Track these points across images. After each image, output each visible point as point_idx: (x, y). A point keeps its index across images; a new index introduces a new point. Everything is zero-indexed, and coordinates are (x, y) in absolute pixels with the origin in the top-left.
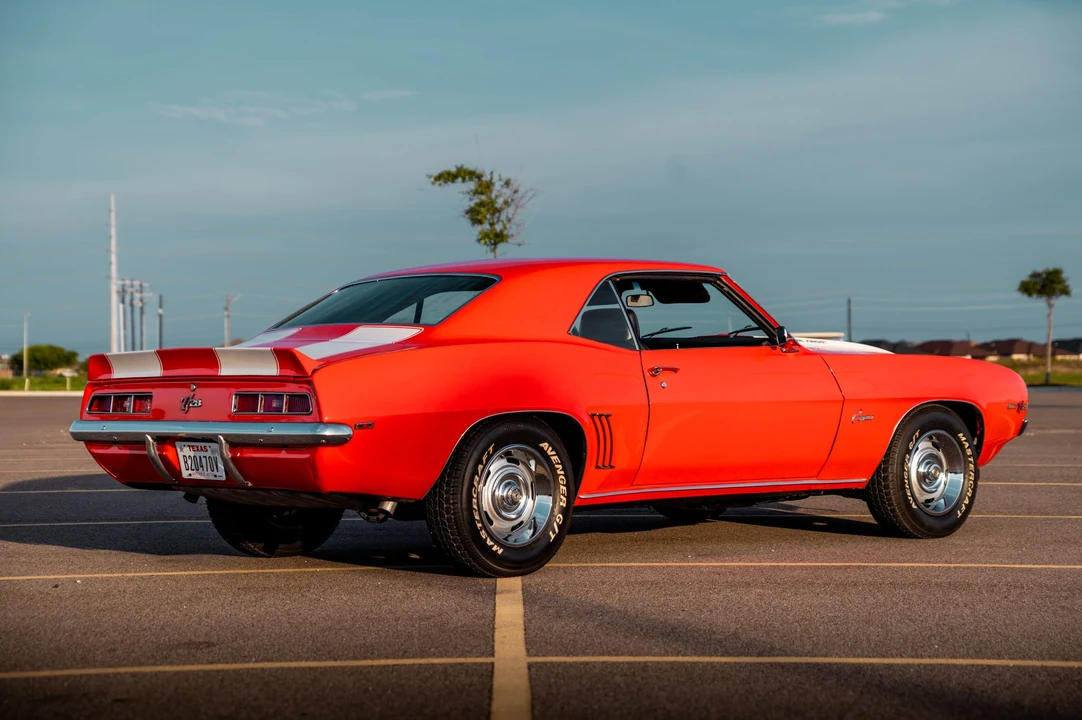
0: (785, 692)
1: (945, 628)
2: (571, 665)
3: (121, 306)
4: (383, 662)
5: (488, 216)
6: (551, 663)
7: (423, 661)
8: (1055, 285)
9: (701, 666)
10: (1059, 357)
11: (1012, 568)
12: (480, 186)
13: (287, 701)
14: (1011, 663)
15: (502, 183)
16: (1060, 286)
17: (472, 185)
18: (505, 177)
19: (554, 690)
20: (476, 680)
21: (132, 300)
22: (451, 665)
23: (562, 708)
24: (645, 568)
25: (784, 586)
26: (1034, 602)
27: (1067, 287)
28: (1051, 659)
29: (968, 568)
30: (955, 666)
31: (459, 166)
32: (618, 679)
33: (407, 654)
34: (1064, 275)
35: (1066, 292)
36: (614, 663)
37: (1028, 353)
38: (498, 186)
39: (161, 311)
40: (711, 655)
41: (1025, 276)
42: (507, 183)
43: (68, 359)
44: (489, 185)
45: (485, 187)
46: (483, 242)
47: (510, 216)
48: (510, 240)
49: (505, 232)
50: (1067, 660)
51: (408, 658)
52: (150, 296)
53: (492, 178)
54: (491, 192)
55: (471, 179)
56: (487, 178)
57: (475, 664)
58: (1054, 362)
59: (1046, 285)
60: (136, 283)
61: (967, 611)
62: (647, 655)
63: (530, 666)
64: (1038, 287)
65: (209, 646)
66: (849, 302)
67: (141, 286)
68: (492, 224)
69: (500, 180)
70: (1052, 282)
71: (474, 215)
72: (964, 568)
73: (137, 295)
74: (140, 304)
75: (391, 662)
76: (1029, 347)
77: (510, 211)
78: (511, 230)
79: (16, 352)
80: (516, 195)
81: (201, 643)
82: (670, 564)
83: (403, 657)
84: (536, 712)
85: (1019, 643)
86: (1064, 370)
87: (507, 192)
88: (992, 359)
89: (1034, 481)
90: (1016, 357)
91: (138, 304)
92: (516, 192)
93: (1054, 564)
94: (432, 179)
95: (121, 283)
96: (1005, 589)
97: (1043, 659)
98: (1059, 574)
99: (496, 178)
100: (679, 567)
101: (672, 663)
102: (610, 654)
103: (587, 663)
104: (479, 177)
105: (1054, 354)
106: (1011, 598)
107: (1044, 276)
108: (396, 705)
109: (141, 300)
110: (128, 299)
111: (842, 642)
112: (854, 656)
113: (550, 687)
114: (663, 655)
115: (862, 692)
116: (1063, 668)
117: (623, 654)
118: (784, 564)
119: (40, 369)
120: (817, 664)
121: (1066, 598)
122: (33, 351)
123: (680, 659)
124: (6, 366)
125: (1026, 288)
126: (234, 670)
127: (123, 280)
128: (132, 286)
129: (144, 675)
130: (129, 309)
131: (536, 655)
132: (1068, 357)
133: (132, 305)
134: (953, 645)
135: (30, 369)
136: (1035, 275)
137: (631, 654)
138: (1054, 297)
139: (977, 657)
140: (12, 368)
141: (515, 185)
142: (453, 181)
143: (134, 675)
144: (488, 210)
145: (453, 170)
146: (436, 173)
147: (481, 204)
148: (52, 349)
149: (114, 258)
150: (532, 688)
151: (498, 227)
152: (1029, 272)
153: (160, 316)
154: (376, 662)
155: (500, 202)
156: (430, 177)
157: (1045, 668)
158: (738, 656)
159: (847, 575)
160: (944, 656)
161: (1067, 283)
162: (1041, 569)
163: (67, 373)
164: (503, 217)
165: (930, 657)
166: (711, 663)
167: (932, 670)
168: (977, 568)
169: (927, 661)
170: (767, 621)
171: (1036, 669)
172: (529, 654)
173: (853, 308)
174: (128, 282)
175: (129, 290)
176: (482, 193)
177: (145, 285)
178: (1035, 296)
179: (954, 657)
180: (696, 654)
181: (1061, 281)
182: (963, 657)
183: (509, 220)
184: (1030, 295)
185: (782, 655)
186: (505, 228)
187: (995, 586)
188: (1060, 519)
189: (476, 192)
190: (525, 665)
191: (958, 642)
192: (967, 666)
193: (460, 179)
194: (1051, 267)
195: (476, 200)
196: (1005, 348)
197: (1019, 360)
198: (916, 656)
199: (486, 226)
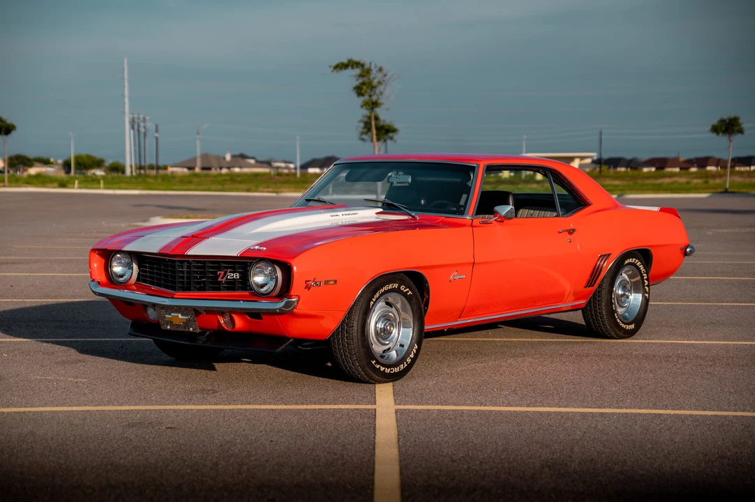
0: (541, 432)
1: (637, 387)
2: (420, 411)
3: (132, 131)
4: (313, 407)
5: (368, 91)
6: (409, 410)
7: (336, 407)
8: (734, 128)
9: (494, 413)
10: (737, 169)
11: (682, 344)
12: (363, 72)
13: (262, 432)
14: (672, 412)
15: (377, 69)
16: (736, 128)
17: (357, 71)
18: (379, 65)
19: (410, 429)
20: (366, 420)
21: (139, 126)
22: (352, 410)
23: (415, 441)
24: (463, 341)
25: (546, 357)
26: (692, 368)
27: (742, 128)
28: (696, 409)
29: (656, 343)
30: (640, 414)
31: (349, 58)
32: (447, 421)
33: (326, 402)
34: (741, 121)
35: (741, 131)
36: (444, 410)
37: (717, 166)
38: (374, 71)
39: (156, 135)
40: (500, 406)
41: (715, 121)
42: (380, 70)
43: (99, 164)
44: (369, 71)
45: (366, 72)
46: (364, 107)
47: (382, 90)
48: (382, 107)
49: (379, 101)
50: (705, 410)
51: (327, 404)
52: (150, 125)
53: (370, 66)
54: (370, 75)
55: (357, 67)
56: (367, 66)
57: (365, 409)
58: (733, 173)
59: (729, 127)
60: (141, 117)
61: (651, 375)
62: (463, 405)
63: (397, 411)
64: (723, 128)
65: (214, 393)
66: (601, 133)
67: (144, 119)
68: (370, 96)
69: (376, 67)
70: (733, 125)
71: (359, 90)
72: (653, 343)
73: (142, 124)
74: (143, 130)
75: (317, 407)
76: (718, 162)
77: (381, 88)
78: (382, 100)
79: (66, 158)
80: (387, 77)
81: (209, 391)
82: (478, 339)
83: (324, 404)
84: (400, 443)
85: (679, 398)
86: (738, 179)
87: (380, 76)
88: (693, 170)
89: (705, 276)
90: (709, 168)
91: (142, 130)
92: (385, 75)
93: (708, 340)
94: (332, 69)
95: (131, 116)
96: (675, 360)
97: (691, 410)
98: (708, 348)
99: (373, 67)
100: (484, 341)
101: (478, 411)
102: (442, 404)
103: (429, 410)
104: (362, 66)
105: (732, 167)
106: (679, 366)
107: (728, 121)
108: (322, 436)
109: (145, 127)
110: (136, 127)
111: (576, 397)
112: (583, 407)
113: (408, 426)
114: (473, 405)
115: (585, 433)
116: (701, 416)
117: (449, 404)
118: (546, 340)
119: (81, 169)
120: (561, 413)
121: (711, 366)
122: (77, 158)
123: (483, 408)
124: (60, 167)
125: (715, 129)
126: (230, 410)
127: (133, 114)
128: (138, 118)
129: (180, 411)
130: (137, 133)
131: (399, 404)
132: (742, 169)
133: (139, 131)
134: (641, 400)
135: (76, 168)
136: (722, 121)
137: (454, 404)
138: (733, 135)
139: (654, 409)
140: (64, 168)
141: (385, 71)
142: (345, 68)
143: (175, 411)
144: (368, 87)
145: (345, 61)
146: (334, 64)
147: (363, 84)
148: (89, 157)
149: (127, 100)
150: (398, 427)
151: (374, 98)
152: (718, 119)
153: (157, 138)
154: (309, 407)
155: (375, 82)
156: (330, 67)
157: (691, 416)
158: (516, 406)
159: (583, 349)
160: (634, 408)
161: (742, 126)
162: (699, 344)
163: (99, 173)
164: (378, 91)
165: (626, 408)
166: (500, 411)
167: (626, 417)
168: (661, 344)
169: (624, 411)
170: (534, 382)
171: (686, 417)
172: (396, 403)
173: (603, 137)
174: (136, 116)
175: (137, 121)
176: (363, 76)
177: (147, 118)
178: (721, 134)
179: (640, 408)
180: (491, 405)
181: (739, 125)
182: (646, 408)
183: (381, 93)
184: (718, 134)
185: (541, 406)
186: (379, 98)
187: (670, 357)
188: (716, 306)
189: (361, 76)
190: (394, 411)
191: (643, 397)
192: (647, 414)
193: (350, 67)
194: (732, 115)
195: (361, 80)
196: (702, 162)
197: (711, 171)
198: (618, 408)
199: (366, 97)
